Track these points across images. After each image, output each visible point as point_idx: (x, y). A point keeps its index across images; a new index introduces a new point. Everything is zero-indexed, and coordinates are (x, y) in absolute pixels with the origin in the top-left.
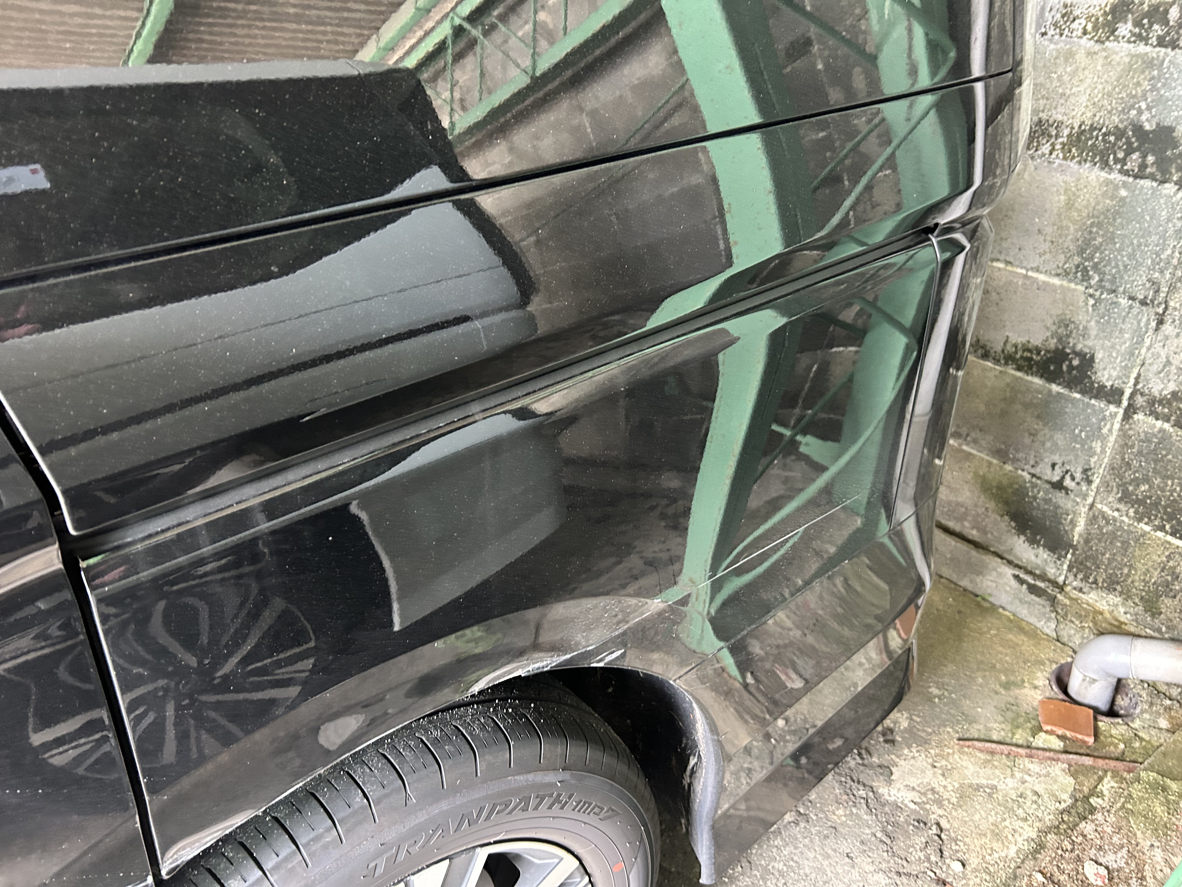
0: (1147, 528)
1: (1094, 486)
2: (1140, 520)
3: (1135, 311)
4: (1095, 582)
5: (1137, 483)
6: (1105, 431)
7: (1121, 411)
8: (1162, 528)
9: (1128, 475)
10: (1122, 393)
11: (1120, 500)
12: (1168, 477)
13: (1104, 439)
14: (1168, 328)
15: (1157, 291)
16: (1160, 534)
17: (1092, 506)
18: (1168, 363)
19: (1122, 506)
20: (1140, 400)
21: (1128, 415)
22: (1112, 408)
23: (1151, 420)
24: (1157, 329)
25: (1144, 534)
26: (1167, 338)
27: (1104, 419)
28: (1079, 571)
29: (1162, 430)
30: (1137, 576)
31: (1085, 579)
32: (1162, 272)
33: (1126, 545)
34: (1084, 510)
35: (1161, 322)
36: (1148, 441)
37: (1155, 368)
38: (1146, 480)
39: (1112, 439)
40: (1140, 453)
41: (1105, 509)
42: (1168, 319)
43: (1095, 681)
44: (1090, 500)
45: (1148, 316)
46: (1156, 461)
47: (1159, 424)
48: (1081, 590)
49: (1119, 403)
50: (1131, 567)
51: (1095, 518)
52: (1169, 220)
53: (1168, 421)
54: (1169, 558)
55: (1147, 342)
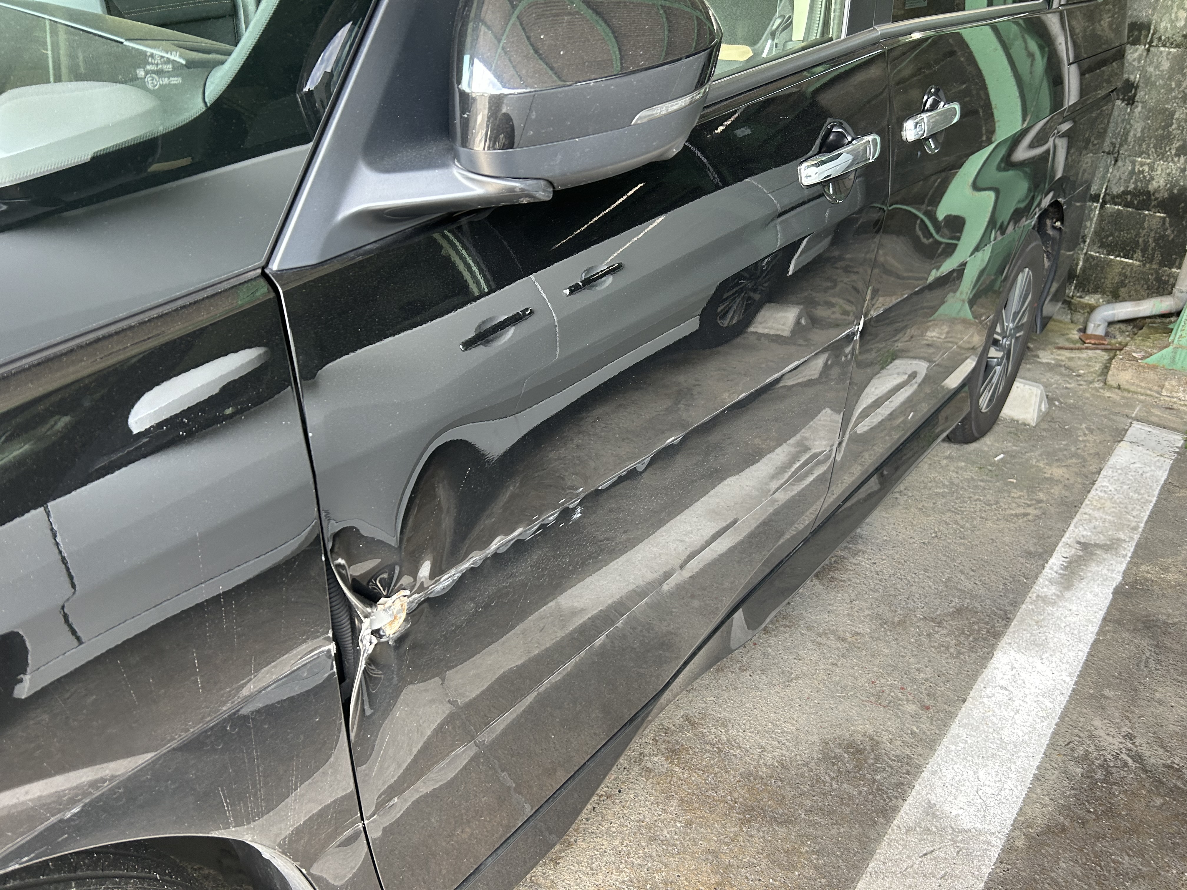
0: (1112, 257)
1: (1087, 244)
2: (1109, 255)
3: (1105, 157)
4: (1088, 291)
5: (1107, 237)
6: (1092, 215)
7: (1099, 205)
8: (1119, 256)
9: (1103, 234)
10: (1100, 196)
11: (1099, 247)
12: (1121, 231)
13: (1091, 220)
14: (1120, 163)
15: (1115, 147)
16: (1118, 259)
17: (1086, 254)
18: (1120, 178)
19: (1101, 250)
20: (1108, 198)
21: (1102, 206)
22: (1095, 204)
23: (1113, 206)
24: (1115, 164)
25: (1111, 260)
26: (1119, 167)
27: (1092, 210)
28: (1080, 287)
29: (1118, 210)
30: (1108, 282)
31: (1083, 291)
32: (1116, 139)
33: (1103, 268)
34: (1082, 257)
35: (1116, 161)
36: (1112, 216)
37: (1114, 182)
38: (1112, 234)
39: (1095, 219)
40: (1109, 222)
41: (1092, 253)
42: (1120, 159)
43: (1099, 325)
44: (1085, 251)
45: (1110, 160)
46: (1116, 225)
47: (1116, 207)
48: (1081, 297)
49: (1098, 201)
50: (1105, 278)
51: (1088, 259)
52: (1119, 115)
53: (1120, 205)
54: (1123, 269)
55: (1111, 170)
